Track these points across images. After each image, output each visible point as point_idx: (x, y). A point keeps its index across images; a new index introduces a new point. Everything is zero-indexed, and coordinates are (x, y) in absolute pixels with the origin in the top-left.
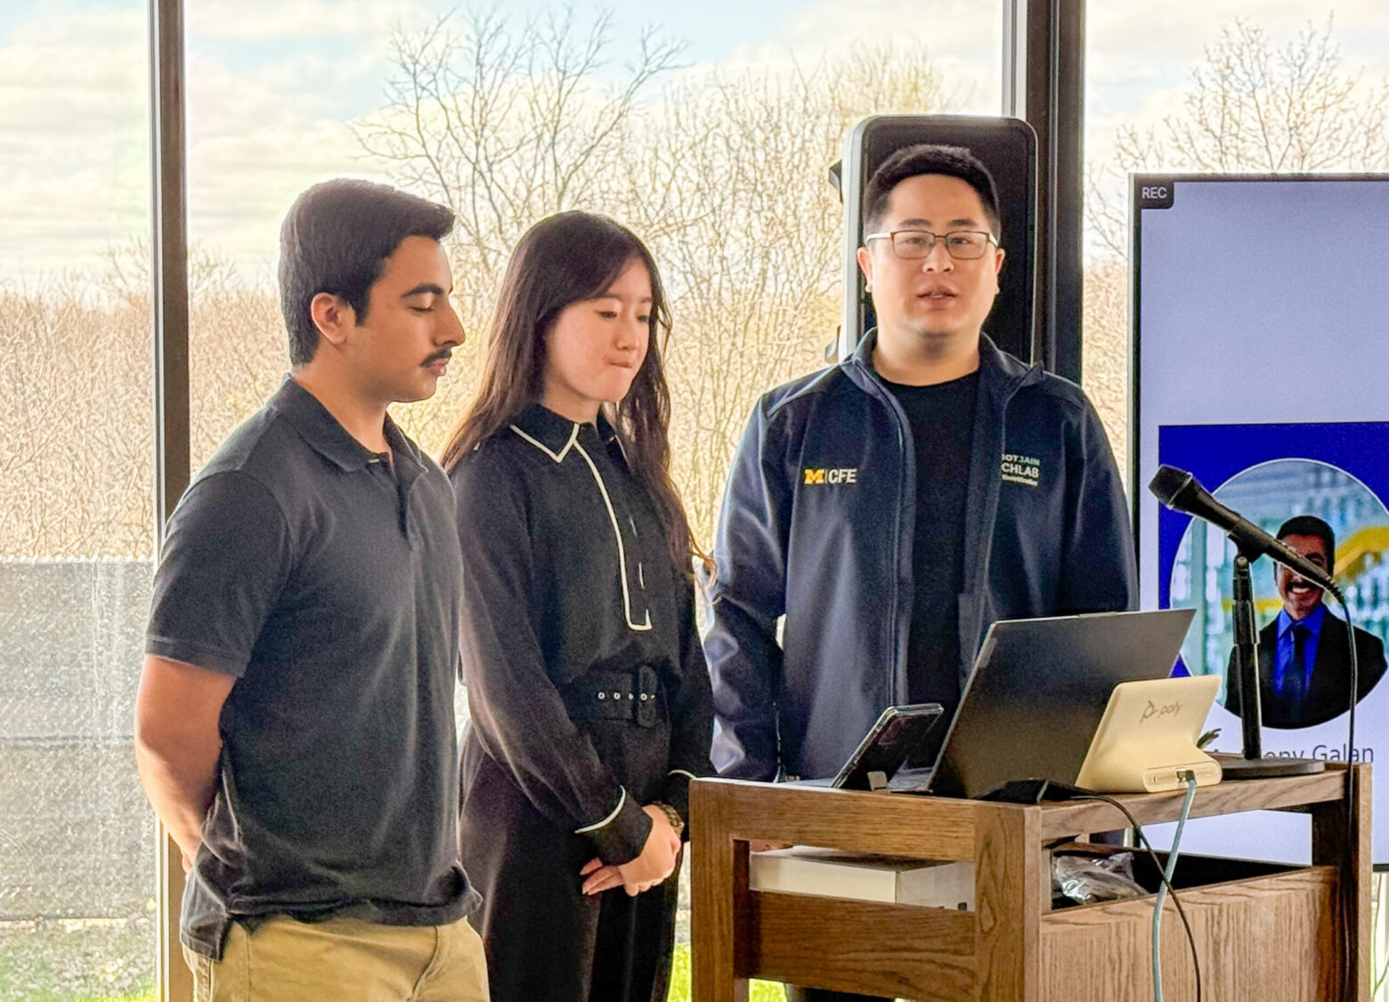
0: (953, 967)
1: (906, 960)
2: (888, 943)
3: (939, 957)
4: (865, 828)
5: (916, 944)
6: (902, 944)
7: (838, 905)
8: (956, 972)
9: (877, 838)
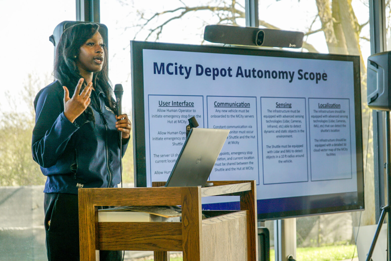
0: (171, 239)
1: (155, 239)
2: (148, 234)
3: (167, 237)
4: (142, 198)
5: (159, 233)
6: (153, 234)
7: (130, 224)
8: (173, 241)
9: (147, 201)
